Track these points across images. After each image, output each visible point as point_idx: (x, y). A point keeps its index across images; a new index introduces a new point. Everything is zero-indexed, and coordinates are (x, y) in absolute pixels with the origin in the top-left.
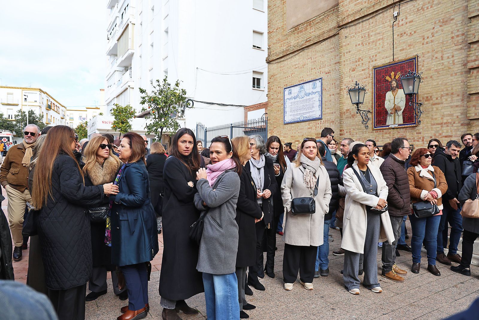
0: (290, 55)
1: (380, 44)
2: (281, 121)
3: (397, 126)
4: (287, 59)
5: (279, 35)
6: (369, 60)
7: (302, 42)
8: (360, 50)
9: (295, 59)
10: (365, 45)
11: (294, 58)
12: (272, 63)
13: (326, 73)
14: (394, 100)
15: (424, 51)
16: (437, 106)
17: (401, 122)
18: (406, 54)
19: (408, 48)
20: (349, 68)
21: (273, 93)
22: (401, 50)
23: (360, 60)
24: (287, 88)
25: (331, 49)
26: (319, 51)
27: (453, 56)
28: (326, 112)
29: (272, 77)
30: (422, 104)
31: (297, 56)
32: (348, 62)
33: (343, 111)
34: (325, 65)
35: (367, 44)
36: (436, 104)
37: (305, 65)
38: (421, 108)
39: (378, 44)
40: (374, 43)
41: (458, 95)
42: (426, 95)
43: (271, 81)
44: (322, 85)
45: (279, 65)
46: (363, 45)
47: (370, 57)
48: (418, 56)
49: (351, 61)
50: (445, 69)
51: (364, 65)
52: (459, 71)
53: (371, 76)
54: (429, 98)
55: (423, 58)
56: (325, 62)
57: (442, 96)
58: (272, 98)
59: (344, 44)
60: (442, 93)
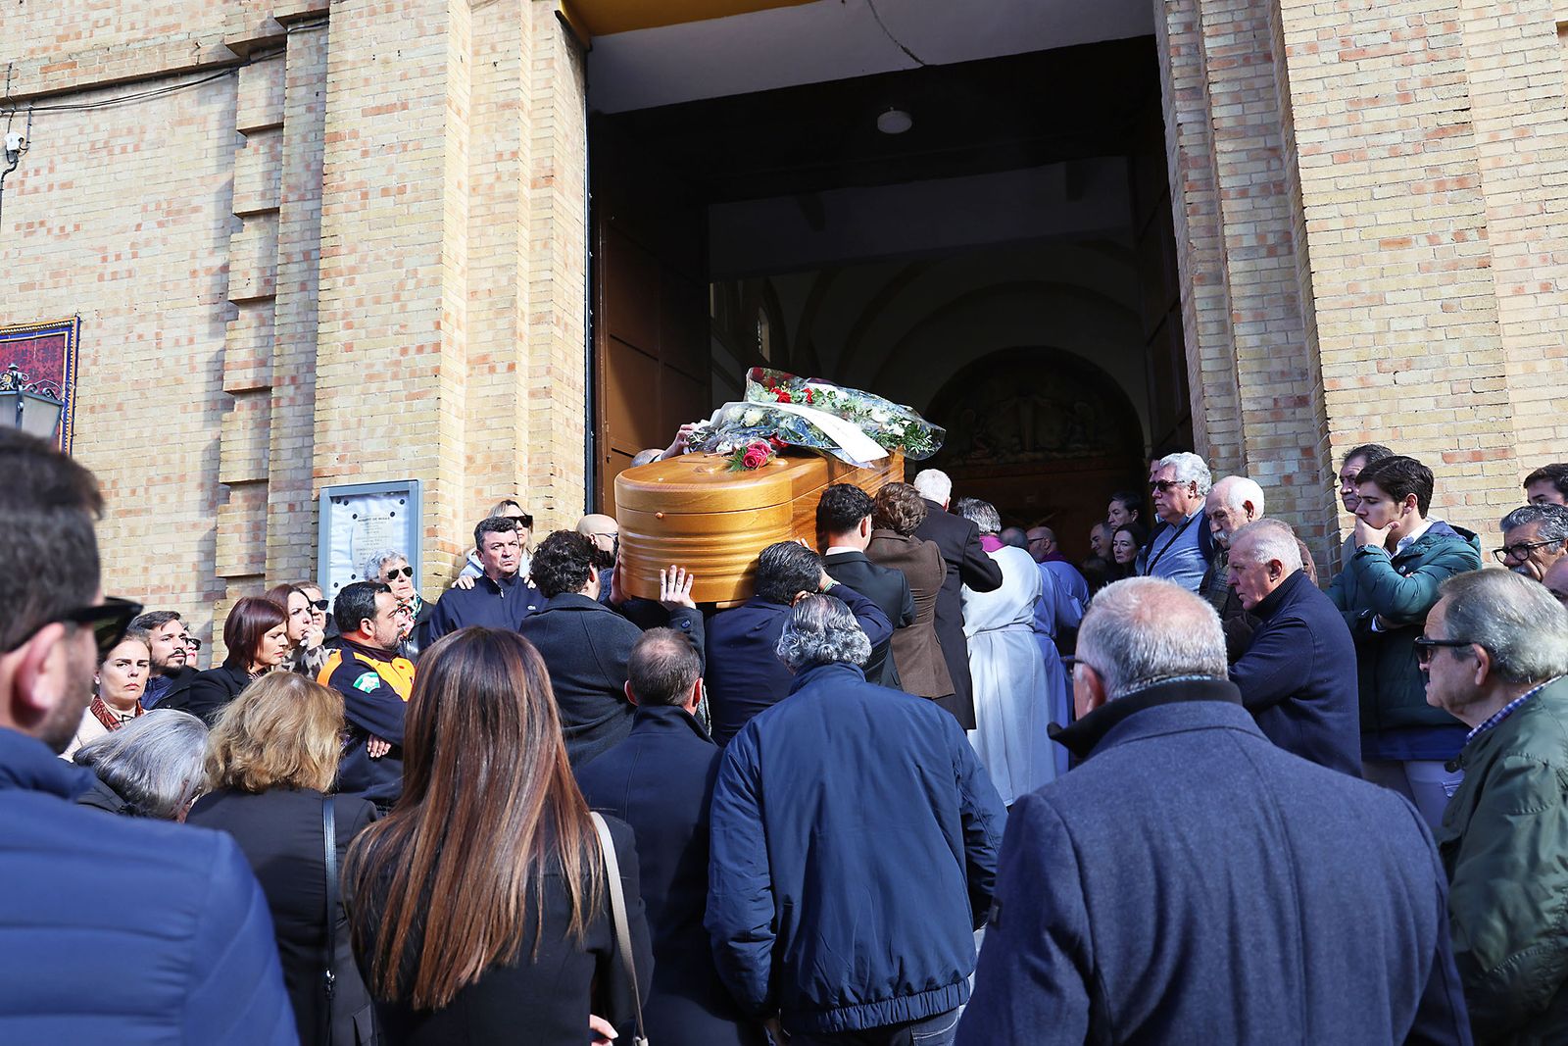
15: (100, 305)
16: (131, 520)
18: (41, 305)
19: (49, 283)
22: (24, 287)
27: (191, 341)
36: (131, 511)
41: (199, 486)
48: (79, 322)
50: (166, 382)
52: (206, 397)
54: (109, 486)
55: (98, 332)
57: (150, 482)
60: (152, 472)
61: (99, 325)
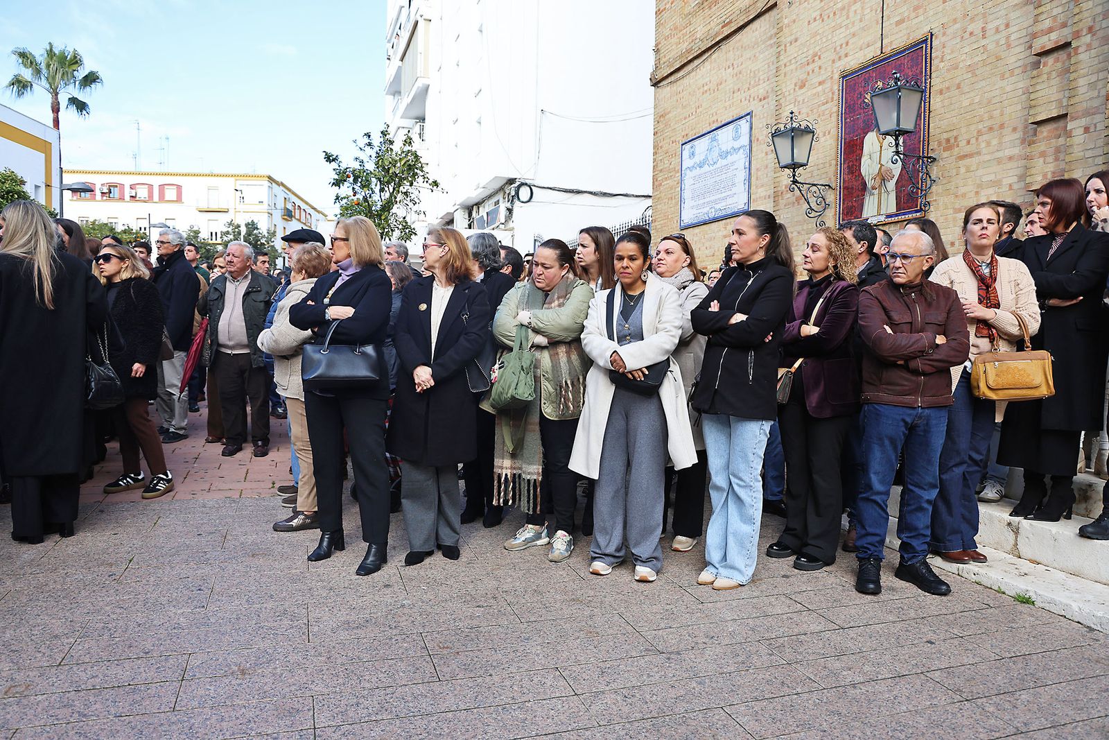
0: (695, 62)
1: (855, 11)
2: (675, 222)
3: (882, 218)
4: (689, 73)
5: (675, 17)
6: (832, 58)
7: (717, 29)
8: (816, 34)
9: (704, 69)
10: (826, 18)
11: (702, 68)
12: (661, 84)
13: (761, 100)
14: (881, 153)
15: (944, 20)
16: (967, 161)
17: (893, 209)
18: (908, 32)
19: (913, 15)
20: (794, 81)
21: (661, 158)
22: (898, 23)
23: (817, 58)
24: (686, 143)
25: (771, 38)
26: (748, 45)
27: (1007, 26)
28: (758, 195)
29: (662, 119)
30: (935, 159)
31: (707, 64)
32: (793, 67)
33: (779, 189)
34: (759, 80)
35: (831, 15)
36: (967, 155)
37: (721, 84)
38: (935, 168)
39: (851, 14)
40: (844, 12)
41: (1015, 129)
42: (945, 136)
43: (659, 128)
44: (751, 128)
45: (675, 87)
46: (823, 21)
47: (835, 49)
48: (932, 35)
49: (798, 63)
50: (990, 61)
51: (823, 71)
52: (1020, 63)
53: (836, 97)
54: (952, 141)
55: (943, 39)
56: (759, 72)
57: (980, 133)
58: (661, 168)
59: (786, 21)
60: (980, 126)
61: (944, 34)
